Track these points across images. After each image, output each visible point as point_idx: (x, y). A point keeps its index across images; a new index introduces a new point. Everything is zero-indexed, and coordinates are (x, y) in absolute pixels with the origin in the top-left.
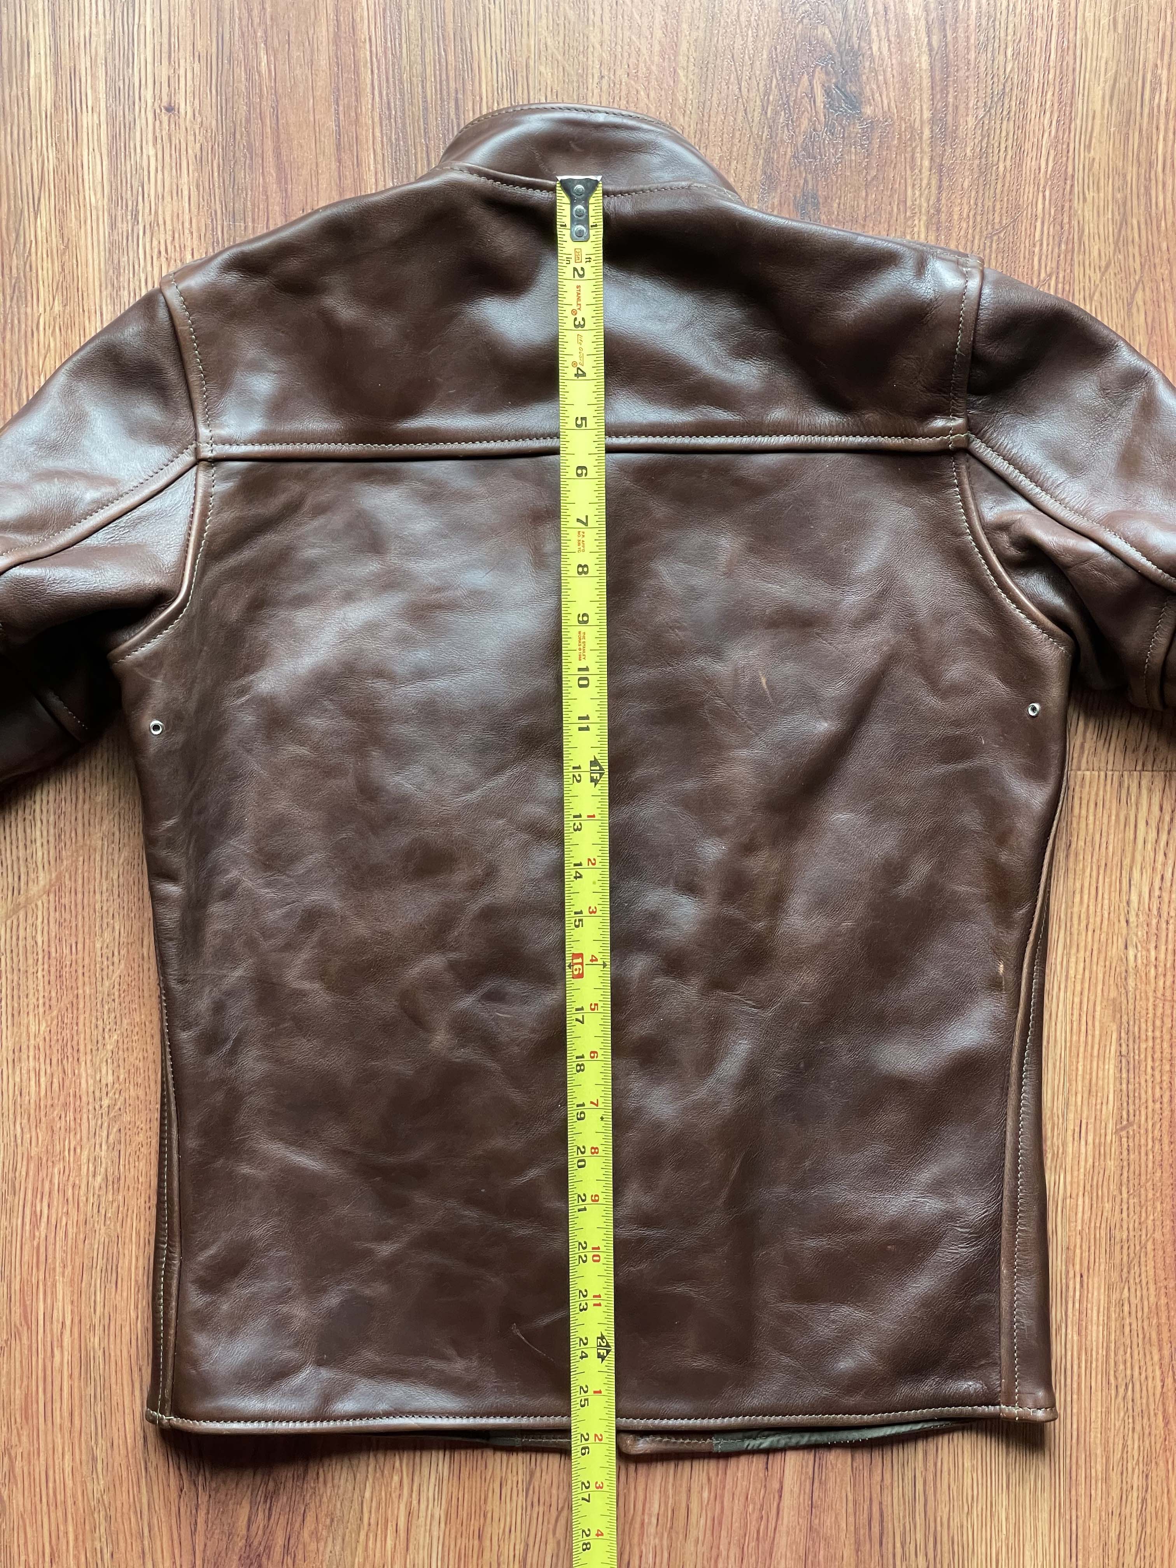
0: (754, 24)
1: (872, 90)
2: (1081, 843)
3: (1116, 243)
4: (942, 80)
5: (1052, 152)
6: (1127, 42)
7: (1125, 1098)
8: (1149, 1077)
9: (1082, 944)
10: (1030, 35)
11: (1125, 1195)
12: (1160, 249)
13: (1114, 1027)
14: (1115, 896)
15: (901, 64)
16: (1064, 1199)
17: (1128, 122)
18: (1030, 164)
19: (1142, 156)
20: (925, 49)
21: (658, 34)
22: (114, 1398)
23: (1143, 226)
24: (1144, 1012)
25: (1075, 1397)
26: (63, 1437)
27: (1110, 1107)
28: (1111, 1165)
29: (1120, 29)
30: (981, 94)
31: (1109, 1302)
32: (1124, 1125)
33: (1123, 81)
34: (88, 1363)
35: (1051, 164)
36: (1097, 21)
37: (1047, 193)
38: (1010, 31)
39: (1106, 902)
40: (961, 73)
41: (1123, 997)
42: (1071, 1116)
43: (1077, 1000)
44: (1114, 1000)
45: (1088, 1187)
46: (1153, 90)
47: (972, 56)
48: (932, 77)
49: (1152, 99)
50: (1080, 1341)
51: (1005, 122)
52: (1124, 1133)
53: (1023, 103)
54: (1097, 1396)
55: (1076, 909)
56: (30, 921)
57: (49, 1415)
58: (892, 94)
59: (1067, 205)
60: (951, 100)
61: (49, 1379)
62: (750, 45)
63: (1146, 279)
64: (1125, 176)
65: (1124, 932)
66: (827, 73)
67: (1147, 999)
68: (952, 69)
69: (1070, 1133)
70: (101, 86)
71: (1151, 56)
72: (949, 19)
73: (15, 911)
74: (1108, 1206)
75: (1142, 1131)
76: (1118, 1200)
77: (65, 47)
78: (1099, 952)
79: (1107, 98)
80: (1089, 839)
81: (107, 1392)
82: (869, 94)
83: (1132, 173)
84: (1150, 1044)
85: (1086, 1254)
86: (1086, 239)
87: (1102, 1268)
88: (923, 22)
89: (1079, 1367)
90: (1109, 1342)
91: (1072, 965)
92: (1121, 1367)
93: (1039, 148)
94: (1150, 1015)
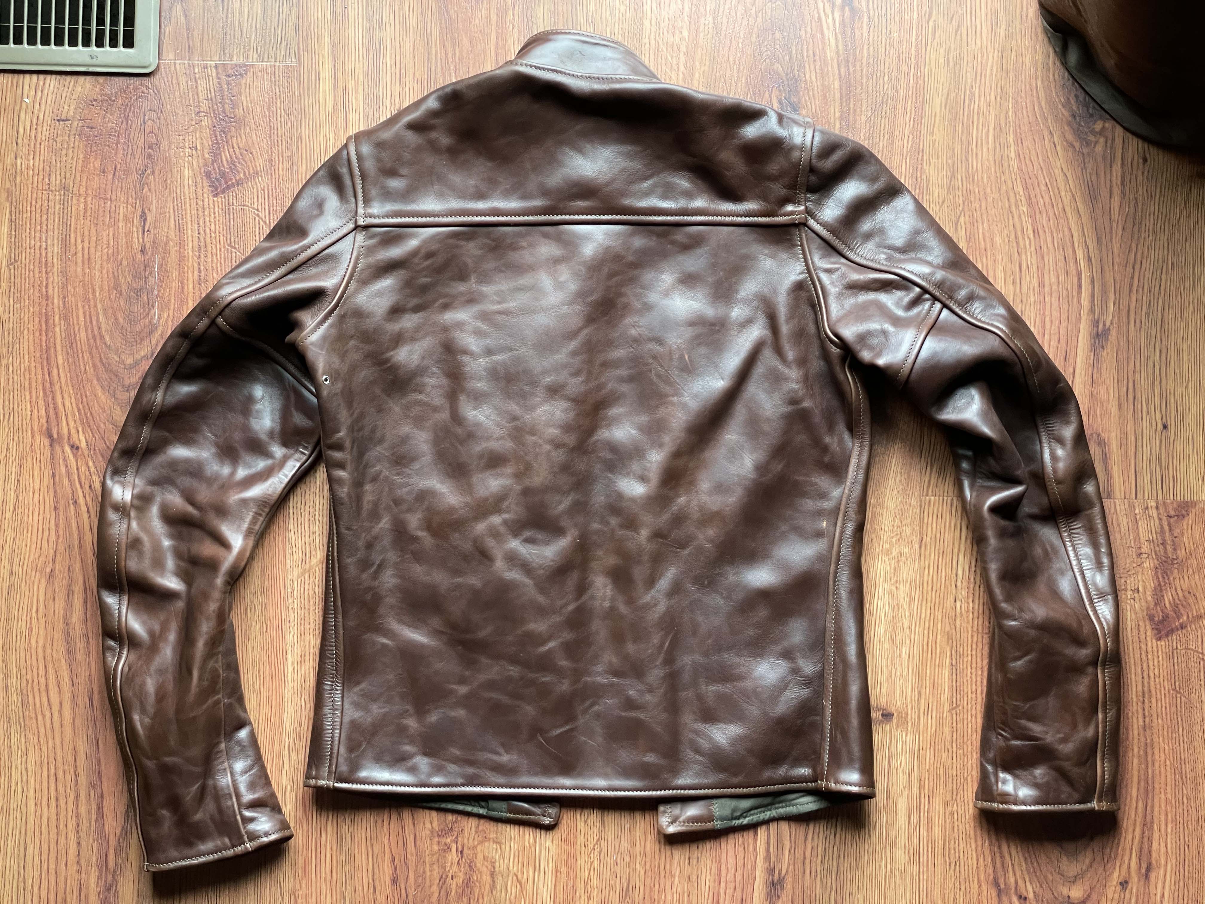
0: (737, 62)
1: (806, 100)
2: (929, 539)
3: (948, 189)
4: (847, 95)
5: (911, 137)
6: (955, 72)
7: (954, 691)
8: (969, 678)
9: (929, 599)
10: (898, 68)
11: (954, 749)
12: (974, 192)
13: (948, 649)
14: (949, 571)
15: (822, 85)
16: (919, 751)
17: (956, 119)
18: (897, 143)
19: (964, 138)
20: (837, 76)
21: (682, 68)
22: (357, 863)
23: (964, 179)
24: (966, 640)
25: (925, 869)
26: (326, 885)
27: (945, 697)
28: (947, 731)
29: (951, 65)
30: (870, 102)
31: (945, 813)
32: (954, 707)
33: (953, 95)
34: (341, 841)
35: (910, 143)
36: (937, 61)
37: (908, 160)
38: (887, 66)
39: (943, 574)
40: (858, 91)
41: (954, 631)
42: (923, 701)
43: (926, 632)
44: (948, 632)
45: (933, 744)
46: (970, 100)
47: (864, 81)
48: (841, 93)
49: (970, 105)
50: (928, 836)
51: (883, 120)
52: (954, 712)
53: (894, 107)
54: (938, 869)
55: (926, 578)
56: (311, 580)
57: (318, 872)
58: (817, 103)
59: (919, 166)
60: (852, 106)
61: (319, 850)
62: (735, 75)
63: (966, 209)
64: (954, 150)
65: (954, 591)
66: (780, 91)
67: (968, 632)
68: (853, 89)
69: (922, 711)
70: (361, 97)
71: (969, 81)
72: (851, 59)
73: (303, 574)
74: (944, 755)
75: (965, 711)
76: (950, 751)
77: (340, 75)
78: (939, 603)
79: (943, 105)
80: (933, 536)
81: (352, 859)
82: (804, 103)
83: (958, 147)
84: (970, 658)
85: (931, 784)
86: (930, 186)
87: (941, 791)
88: (835, 61)
89: (928, 851)
90: (945, 836)
91: (923, 611)
92: (953, 852)
93: (903, 134)
94: (970, 641)
